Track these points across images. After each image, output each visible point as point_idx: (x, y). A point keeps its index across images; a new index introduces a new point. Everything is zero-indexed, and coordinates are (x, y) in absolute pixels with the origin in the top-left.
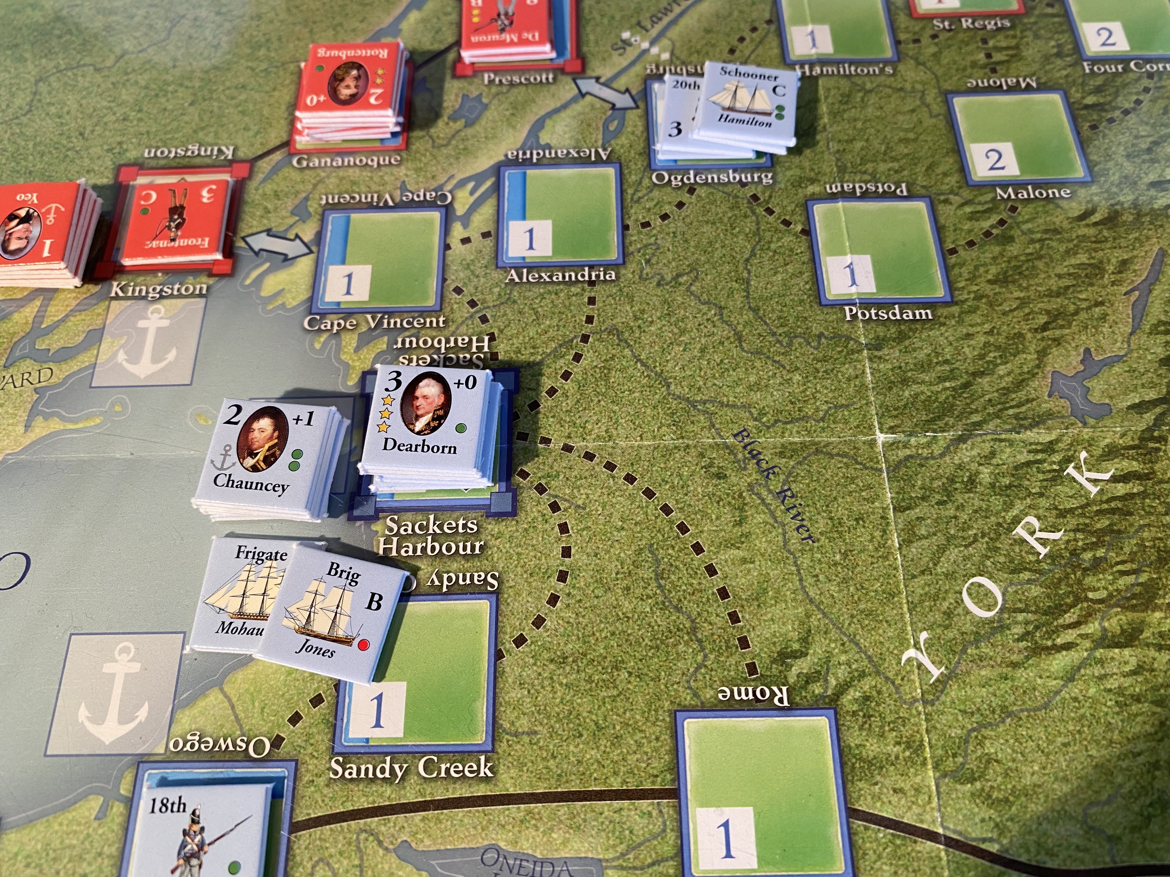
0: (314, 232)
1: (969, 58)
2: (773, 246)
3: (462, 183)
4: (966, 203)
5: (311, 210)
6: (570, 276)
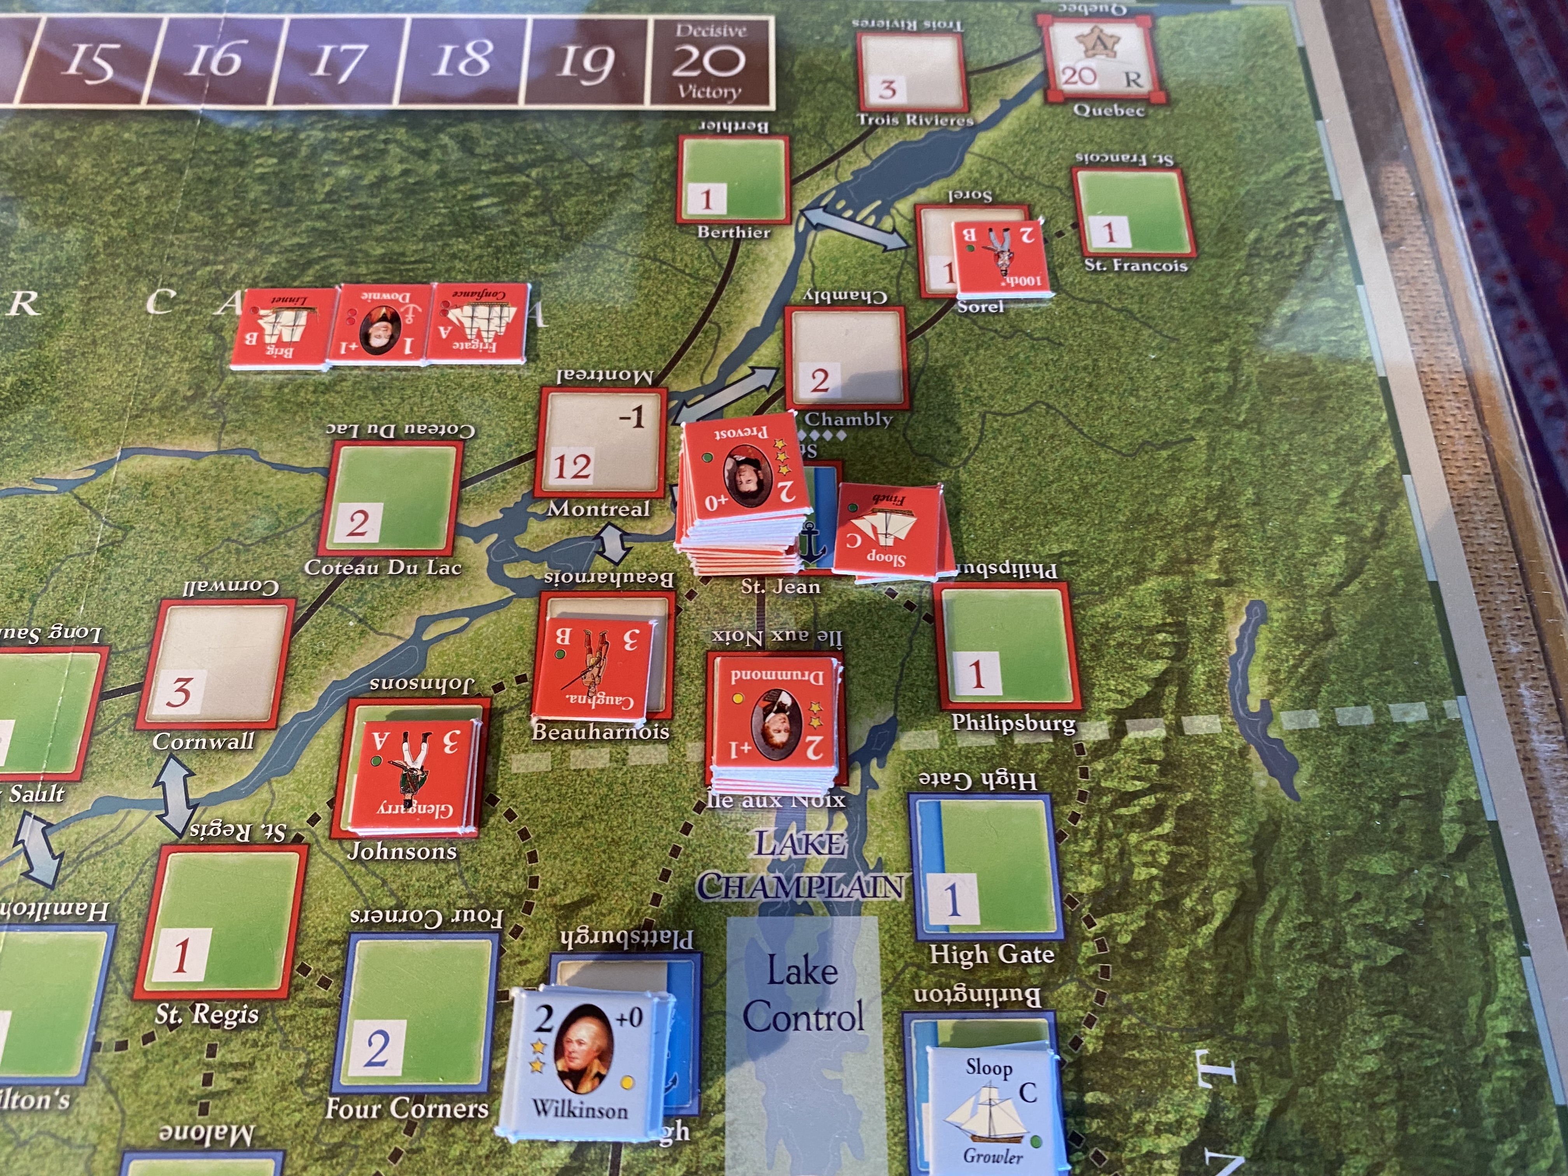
1: (180, 1083)
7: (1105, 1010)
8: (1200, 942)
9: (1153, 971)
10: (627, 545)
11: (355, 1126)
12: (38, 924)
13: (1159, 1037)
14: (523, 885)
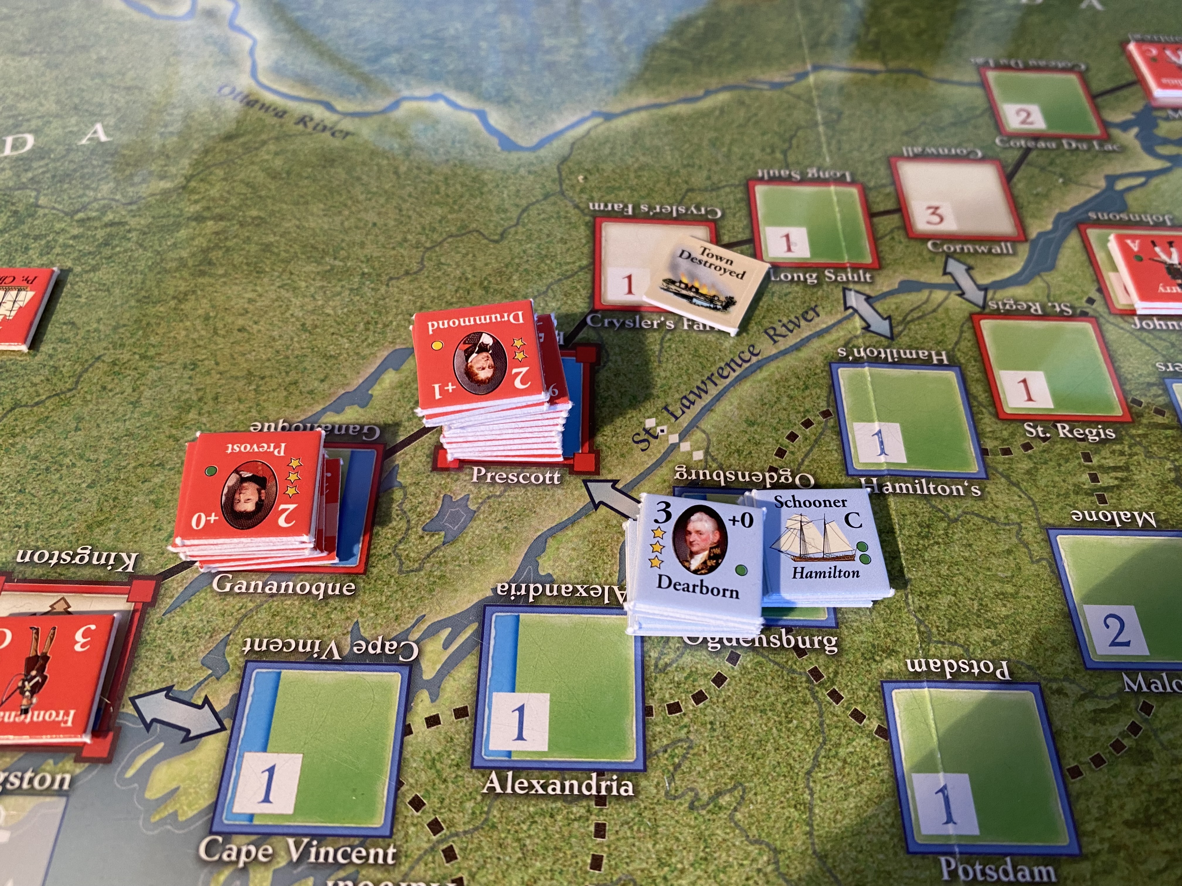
0: (229, 696)
1: (1071, 480)
2: (842, 752)
3: (433, 631)
4: (1087, 695)
5: (229, 660)
6: (571, 786)
12: (893, 363)
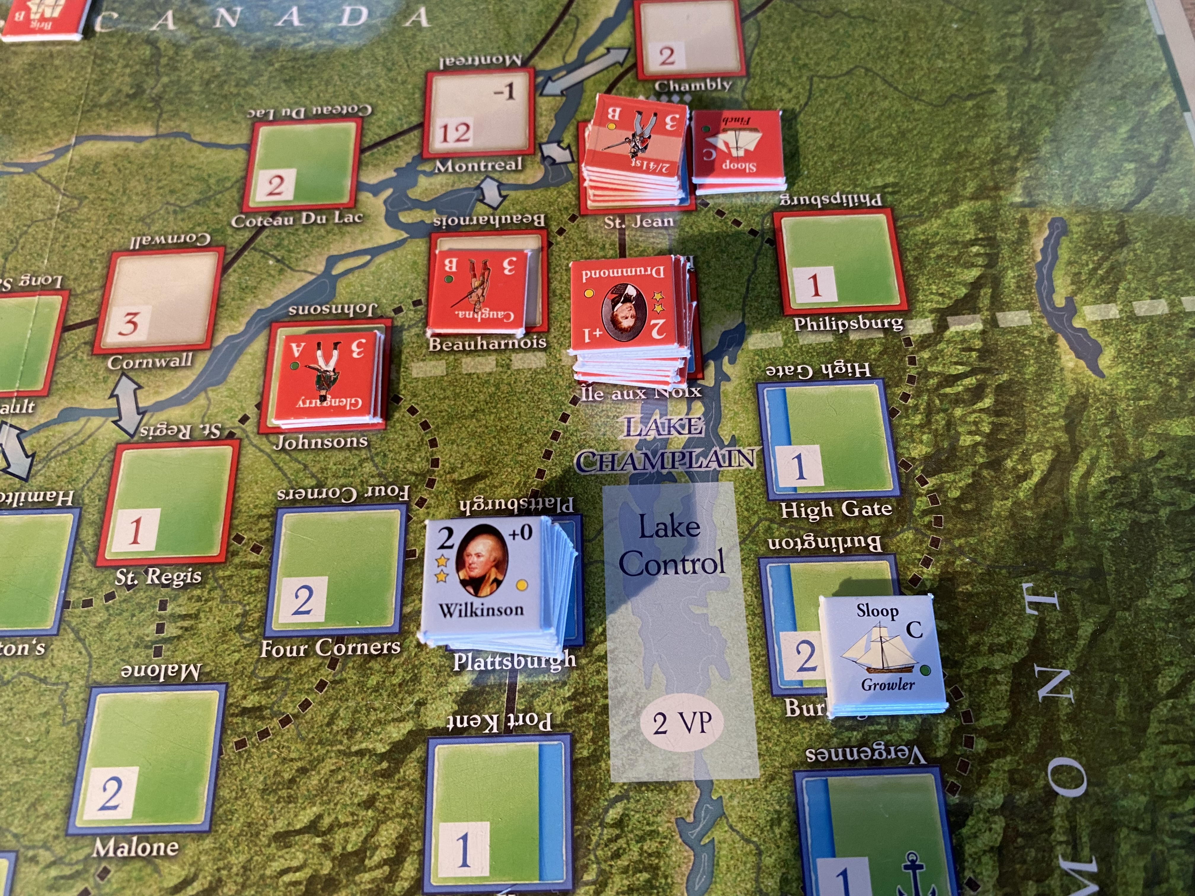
7: (940, 553)
8: (1021, 495)
9: (980, 520)
10: (504, 193)
11: (285, 663)
12: (15, 509)
13: (989, 573)
14: (426, 466)
